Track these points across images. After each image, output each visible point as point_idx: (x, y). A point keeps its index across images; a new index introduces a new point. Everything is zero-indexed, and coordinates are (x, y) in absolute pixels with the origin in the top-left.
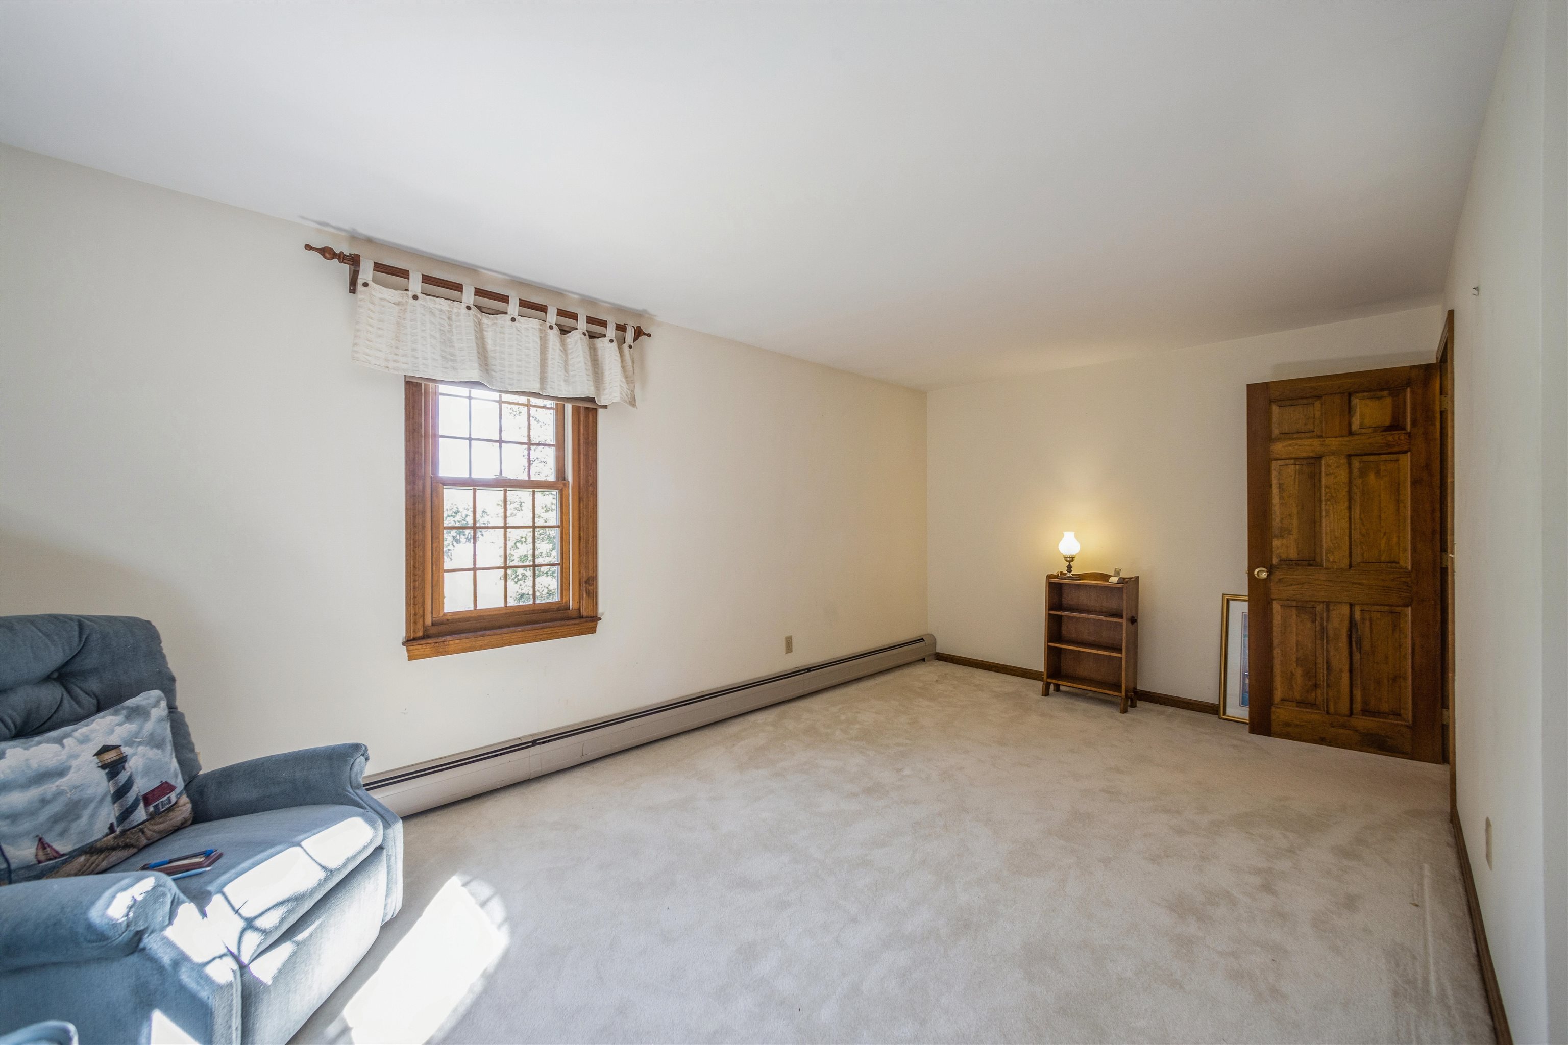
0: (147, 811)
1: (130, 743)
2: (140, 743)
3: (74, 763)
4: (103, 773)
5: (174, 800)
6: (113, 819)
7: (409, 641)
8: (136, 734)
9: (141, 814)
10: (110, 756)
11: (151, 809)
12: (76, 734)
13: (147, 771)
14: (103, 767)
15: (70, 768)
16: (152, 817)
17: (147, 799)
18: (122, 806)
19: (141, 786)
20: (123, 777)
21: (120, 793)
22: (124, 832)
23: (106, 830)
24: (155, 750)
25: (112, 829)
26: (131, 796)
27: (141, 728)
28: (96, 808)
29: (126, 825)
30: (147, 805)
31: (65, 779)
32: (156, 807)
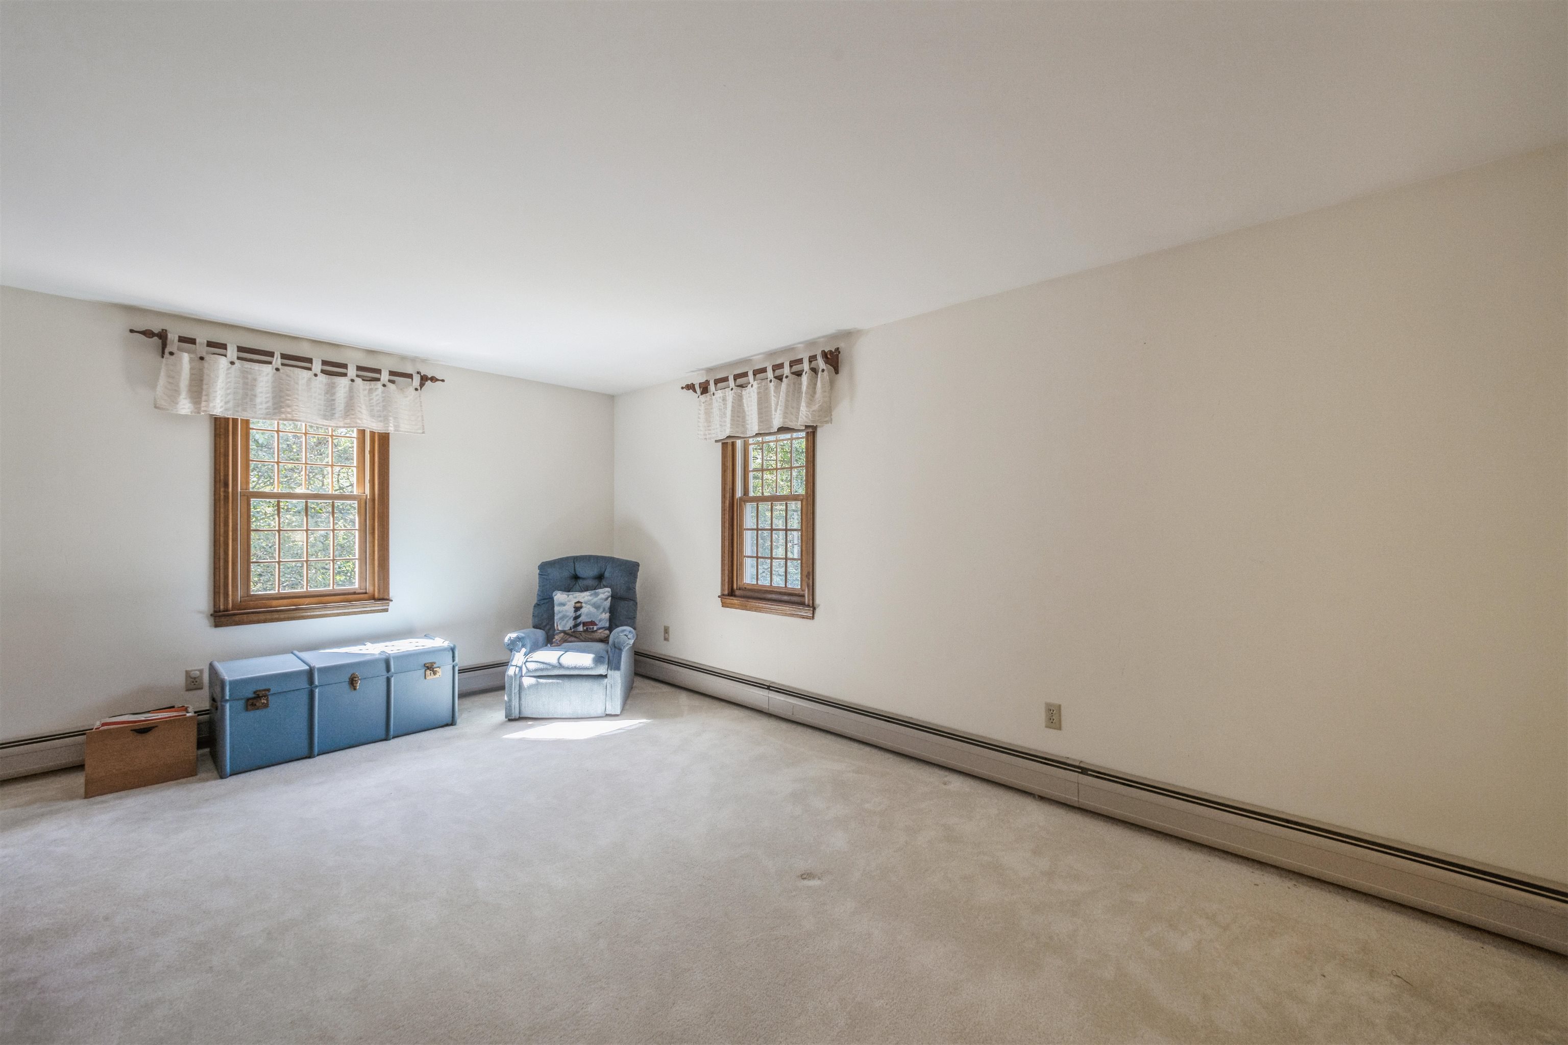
0: (583, 629)
1: (586, 603)
2: (589, 604)
3: (568, 603)
4: (574, 609)
5: (595, 629)
6: (572, 626)
7: (722, 596)
8: (590, 601)
9: (581, 628)
10: (578, 605)
11: (585, 628)
12: (574, 595)
13: (587, 615)
14: (574, 608)
15: (566, 604)
16: (584, 631)
17: (584, 624)
18: (575, 622)
19: (583, 619)
20: (578, 613)
21: (576, 618)
22: (574, 632)
23: (569, 628)
24: (594, 609)
25: (571, 629)
26: (579, 620)
27: (592, 599)
28: (568, 620)
29: (575, 629)
30: (583, 626)
31: (564, 607)
32: (587, 628)
